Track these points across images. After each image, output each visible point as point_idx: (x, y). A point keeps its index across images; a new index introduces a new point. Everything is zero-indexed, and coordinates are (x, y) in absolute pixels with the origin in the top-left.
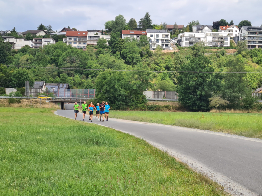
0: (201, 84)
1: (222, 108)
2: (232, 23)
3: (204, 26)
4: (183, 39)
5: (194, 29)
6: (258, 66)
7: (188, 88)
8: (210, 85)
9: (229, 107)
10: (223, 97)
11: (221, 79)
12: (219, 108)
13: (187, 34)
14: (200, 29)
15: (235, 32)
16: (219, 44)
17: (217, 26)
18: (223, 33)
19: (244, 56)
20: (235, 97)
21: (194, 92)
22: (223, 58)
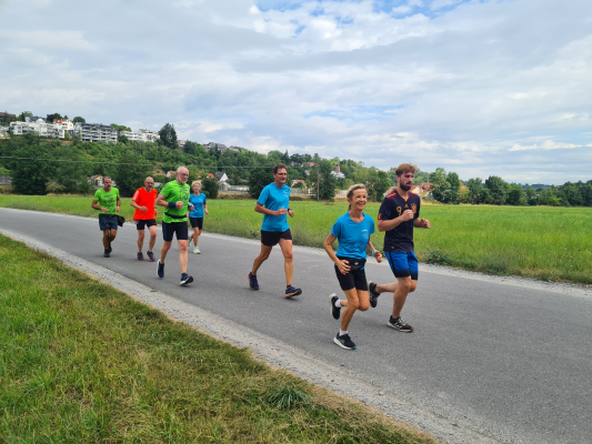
0: (36, 170)
1: (58, 192)
2: (66, 118)
3: (37, 118)
4: (16, 127)
5: (27, 119)
6: (92, 157)
7: (23, 173)
8: (46, 171)
9: (66, 192)
10: (60, 182)
11: (57, 166)
12: (56, 192)
13: (18, 123)
14: (34, 119)
15: (70, 126)
16: (54, 135)
17: (51, 119)
18: (57, 126)
19: (79, 148)
20: (71, 183)
21: (29, 177)
22: (58, 148)
